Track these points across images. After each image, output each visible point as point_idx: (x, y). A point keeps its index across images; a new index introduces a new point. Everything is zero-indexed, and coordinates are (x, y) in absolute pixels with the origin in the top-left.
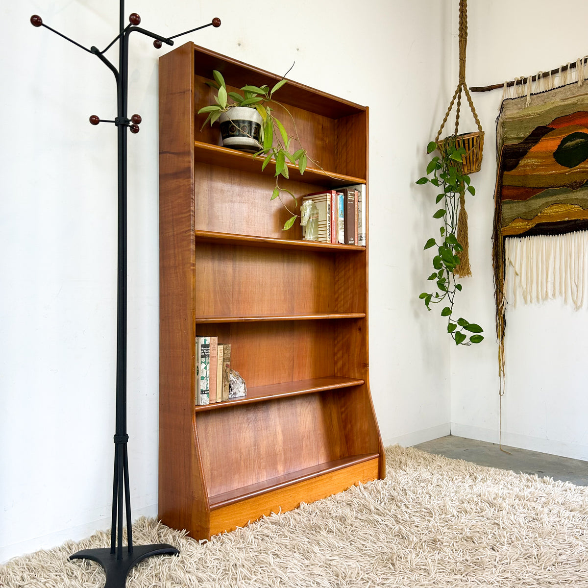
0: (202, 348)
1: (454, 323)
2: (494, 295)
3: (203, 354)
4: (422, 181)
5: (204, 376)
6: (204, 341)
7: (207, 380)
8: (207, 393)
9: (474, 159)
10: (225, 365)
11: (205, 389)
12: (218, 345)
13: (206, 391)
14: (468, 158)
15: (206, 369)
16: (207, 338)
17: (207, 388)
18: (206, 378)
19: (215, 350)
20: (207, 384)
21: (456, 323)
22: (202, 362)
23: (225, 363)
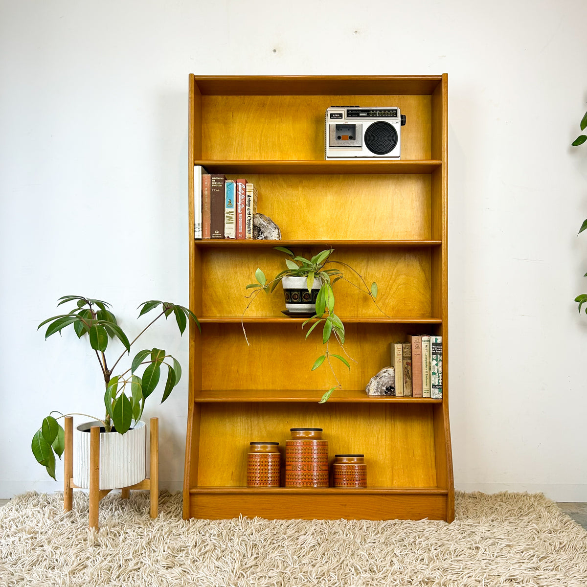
0: (433, 347)
4: (580, 140)
5: (436, 371)
7: (439, 376)
8: (438, 388)
11: (437, 384)
13: (438, 386)
15: (438, 366)
16: (437, 337)
17: (439, 383)
19: (419, 348)
20: (439, 380)
22: (433, 359)
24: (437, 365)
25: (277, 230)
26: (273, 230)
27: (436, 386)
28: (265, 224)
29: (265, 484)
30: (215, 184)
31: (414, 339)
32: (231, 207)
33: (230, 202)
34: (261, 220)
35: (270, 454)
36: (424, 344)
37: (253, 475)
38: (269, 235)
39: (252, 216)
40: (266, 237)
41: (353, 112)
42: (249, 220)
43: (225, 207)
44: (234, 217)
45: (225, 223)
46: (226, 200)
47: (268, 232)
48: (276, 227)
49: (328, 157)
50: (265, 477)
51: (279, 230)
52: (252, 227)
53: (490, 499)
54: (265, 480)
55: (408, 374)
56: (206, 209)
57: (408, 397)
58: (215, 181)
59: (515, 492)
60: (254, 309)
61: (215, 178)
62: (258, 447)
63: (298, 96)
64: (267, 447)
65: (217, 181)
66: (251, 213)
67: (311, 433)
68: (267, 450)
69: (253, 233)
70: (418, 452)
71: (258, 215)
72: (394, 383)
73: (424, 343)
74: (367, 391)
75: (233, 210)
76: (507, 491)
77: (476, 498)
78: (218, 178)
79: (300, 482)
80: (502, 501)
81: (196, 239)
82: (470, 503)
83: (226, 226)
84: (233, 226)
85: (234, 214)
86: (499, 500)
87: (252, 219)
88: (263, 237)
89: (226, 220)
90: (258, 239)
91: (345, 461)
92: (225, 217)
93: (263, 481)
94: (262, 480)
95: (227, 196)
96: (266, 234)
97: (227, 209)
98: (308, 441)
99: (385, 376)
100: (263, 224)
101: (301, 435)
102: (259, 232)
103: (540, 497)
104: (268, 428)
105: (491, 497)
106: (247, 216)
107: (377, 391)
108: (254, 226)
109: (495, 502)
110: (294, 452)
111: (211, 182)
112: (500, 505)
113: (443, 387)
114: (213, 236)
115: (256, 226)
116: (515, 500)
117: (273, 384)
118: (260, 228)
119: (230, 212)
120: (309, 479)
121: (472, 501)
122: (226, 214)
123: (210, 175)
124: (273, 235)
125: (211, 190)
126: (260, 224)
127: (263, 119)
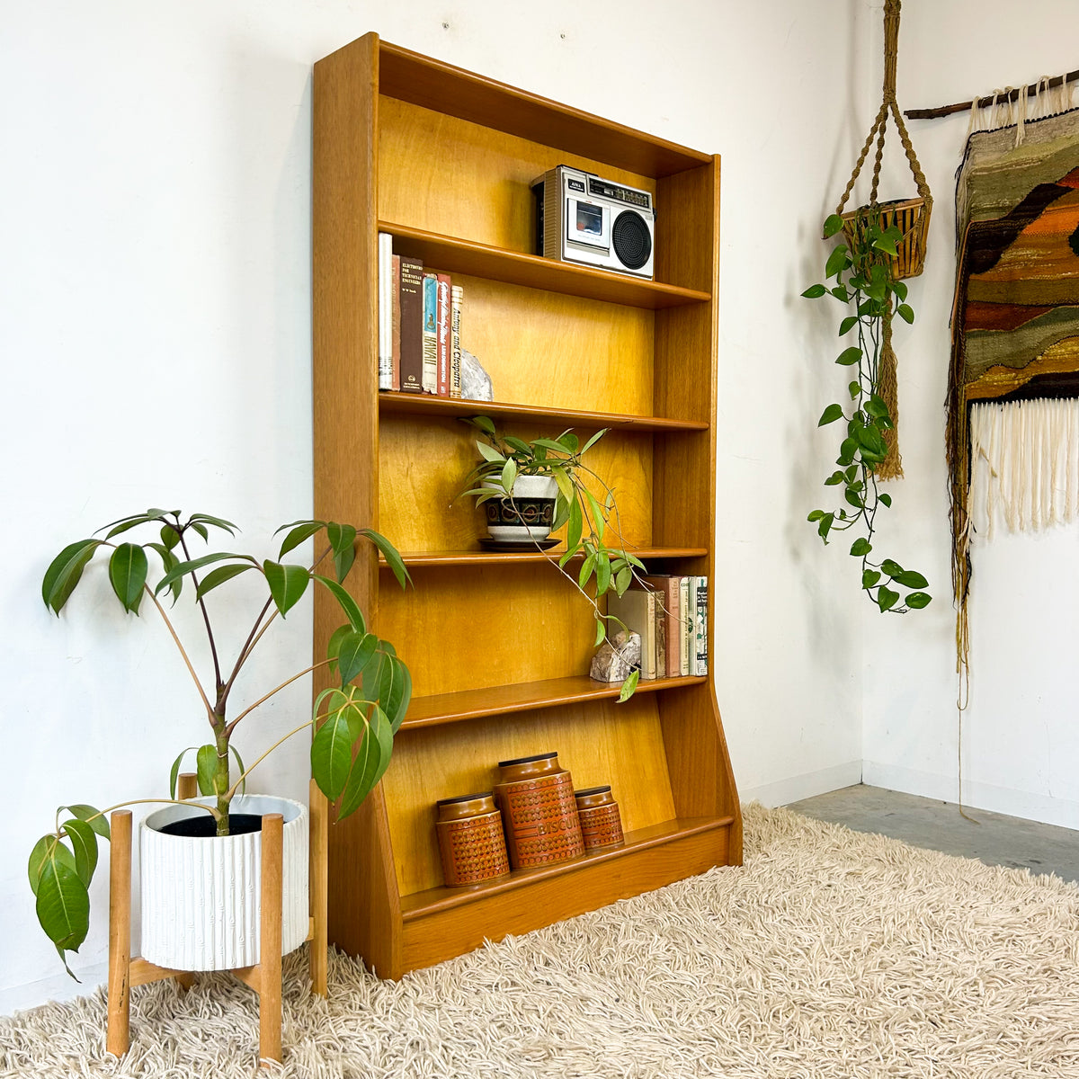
0: (699, 593)
1: (874, 570)
2: (949, 515)
4: (815, 292)
7: (705, 640)
8: (703, 659)
9: (913, 251)
11: (702, 653)
13: (704, 655)
14: (901, 247)
15: (704, 624)
16: (702, 578)
17: (704, 650)
19: (677, 597)
20: (704, 646)
21: (879, 570)
22: (698, 613)
24: (703, 622)
26: (483, 383)
27: (702, 655)
29: (491, 874)
30: (407, 278)
31: (673, 581)
32: (433, 328)
33: (432, 319)
35: (489, 815)
36: (684, 590)
37: (464, 862)
38: (475, 393)
39: (460, 351)
41: (596, 185)
42: (458, 360)
43: (423, 328)
45: (423, 361)
46: (424, 314)
47: (475, 385)
49: (565, 259)
50: (489, 861)
51: (490, 384)
52: (460, 373)
54: (490, 867)
55: (664, 641)
57: (661, 678)
58: (407, 271)
60: (416, 538)
61: (408, 266)
62: (463, 807)
63: (485, 128)
64: (480, 803)
65: (412, 272)
66: (460, 345)
67: (545, 763)
68: (482, 810)
70: (649, 769)
72: (640, 658)
73: (683, 588)
74: (607, 676)
75: (436, 335)
78: (414, 267)
79: (547, 854)
81: (382, 391)
83: (425, 367)
84: (435, 369)
85: (436, 344)
87: (460, 357)
89: (424, 355)
91: (588, 803)
92: (424, 350)
93: (487, 870)
94: (484, 869)
96: (470, 390)
97: (426, 333)
98: (549, 779)
99: (630, 647)
100: (466, 370)
101: (529, 771)
104: (447, 769)
106: (453, 350)
107: (620, 674)
110: (527, 802)
111: (401, 272)
113: (708, 657)
114: (406, 386)
117: (445, 682)
119: (429, 339)
120: (563, 847)
122: (424, 343)
123: (398, 257)
124: (482, 392)
125: (401, 290)
127: (431, 156)
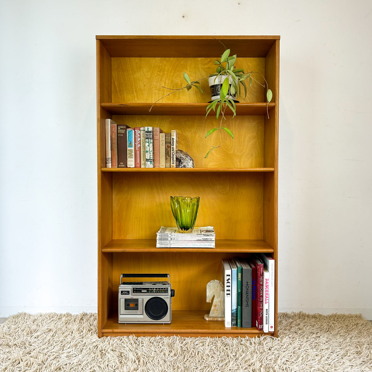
3: (147, 137)
5: (148, 150)
6: (147, 129)
7: (150, 153)
8: (150, 161)
10: (166, 146)
12: (160, 133)
13: (149, 159)
15: (149, 146)
16: (149, 127)
17: (150, 158)
18: (149, 152)
22: (146, 142)
23: (167, 145)
25: (192, 161)
26: (189, 161)
28: (184, 157)
30: (120, 131)
32: (131, 146)
33: (131, 143)
34: (181, 154)
38: (186, 165)
39: (175, 152)
40: (184, 166)
42: (173, 155)
43: (127, 146)
44: (133, 154)
45: (128, 157)
46: (127, 142)
48: (191, 159)
51: (193, 161)
52: (175, 159)
53: (326, 319)
56: (114, 148)
59: (342, 313)
61: (120, 127)
65: (121, 129)
66: (175, 150)
69: (176, 163)
71: (179, 151)
75: (133, 148)
76: (337, 313)
77: (317, 318)
78: (122, 127)
80: (334, 320)
82: (313, 322)
83: (128, 159)
84: (133, 159)
85: (134, 151)
86: (332, 319)
87: (175, 154)
88: (183, 166)
90: (179, 167)
92: (128, 154)
95: (128, 139)
96: (184, 164)
97: (128, 148)
100: (182, 157)
102: (180, 162)
103: (359, 317)
105: (326, 317)
106: (172, 152)
108: (177, 159)
109: (330, 321)
111: (117, 129)
112: (333, 323)
114: (120, 166)
115: (178, 158)
116: (343, 319)
118: (180, 160)
119: (130, 150)
121: (314, 321)
124: (189, 164)
125: (117, 135)
126: (180, 157)
